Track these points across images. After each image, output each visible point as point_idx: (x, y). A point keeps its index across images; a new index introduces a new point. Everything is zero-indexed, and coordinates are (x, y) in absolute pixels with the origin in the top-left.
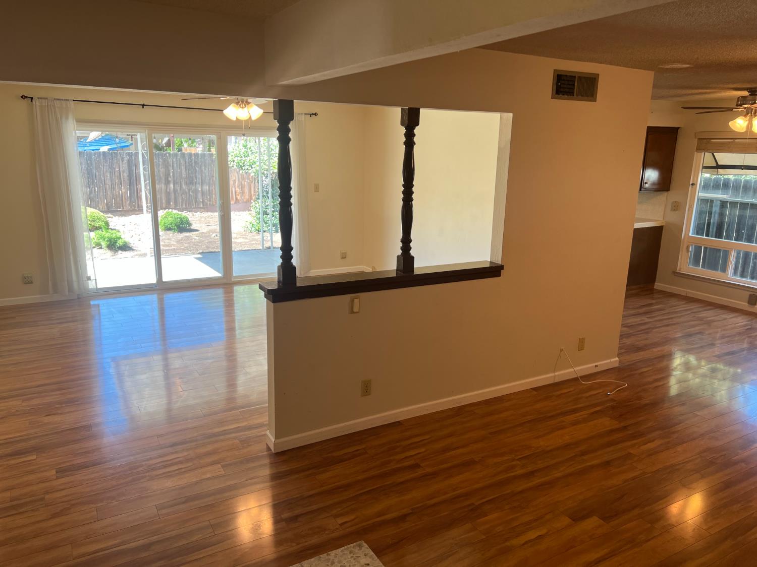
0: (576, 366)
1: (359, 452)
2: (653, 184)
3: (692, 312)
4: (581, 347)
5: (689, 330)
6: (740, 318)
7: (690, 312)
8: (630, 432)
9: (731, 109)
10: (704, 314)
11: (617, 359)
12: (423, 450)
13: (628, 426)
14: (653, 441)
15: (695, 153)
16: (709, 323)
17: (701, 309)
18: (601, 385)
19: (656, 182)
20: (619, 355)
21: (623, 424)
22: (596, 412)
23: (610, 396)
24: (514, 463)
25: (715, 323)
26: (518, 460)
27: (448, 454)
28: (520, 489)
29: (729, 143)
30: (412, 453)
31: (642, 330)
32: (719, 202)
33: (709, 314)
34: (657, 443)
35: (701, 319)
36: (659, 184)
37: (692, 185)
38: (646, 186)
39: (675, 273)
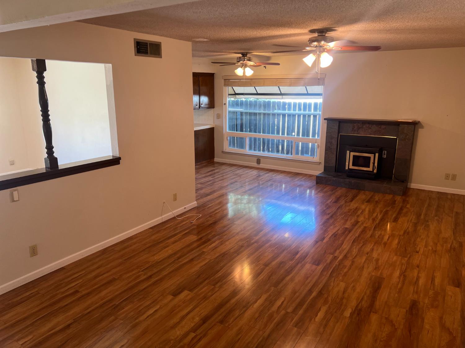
0: (173, 210)
1: (33, 294)
2: (206, 105)
3: (233, 172)
4: (175, 199)
5: (231, 181)
6: (254, 171)
7: (231, 172)
8: (203, 240)
9: (234, 64)
10: (238, 172)
11: (196, 202)
12: (81, 281)
13: (202, 237)
14: (215, 242)
15: (224, 87)
16: (240, 176)
17: (236, 169)
18: (188, 218)
19: (207, 103)
20: (196, 200)
21: (199, 237)
22: (186, 233)
23: (193, 223)
24: (140, 273)
25: (243, 176)
26: (141, 271)
27: (98, 279)
28: (144, 287)
29: (238, 81)
30: (73, 284)
31: (209, 185)
32: (240, 113)
33: (240, 171)
34: (217, 242)
35: (236, 175)
36: (209, 104)
37: (224, 104)
38: (202, 106)
39: (223, 152)
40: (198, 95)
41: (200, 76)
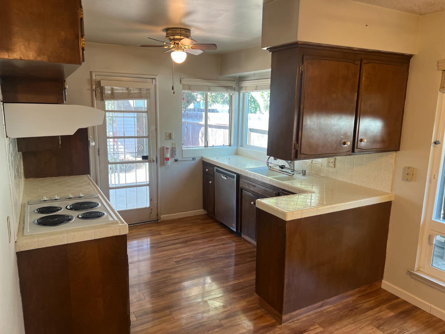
2: (374, 140)
15: (439, 93)
19: (379, 138)
36: (383, 141)
37: (435, 143)
38: (363, 144)
39: (411, 274)
40: (351, 114)
41: (364, 61)
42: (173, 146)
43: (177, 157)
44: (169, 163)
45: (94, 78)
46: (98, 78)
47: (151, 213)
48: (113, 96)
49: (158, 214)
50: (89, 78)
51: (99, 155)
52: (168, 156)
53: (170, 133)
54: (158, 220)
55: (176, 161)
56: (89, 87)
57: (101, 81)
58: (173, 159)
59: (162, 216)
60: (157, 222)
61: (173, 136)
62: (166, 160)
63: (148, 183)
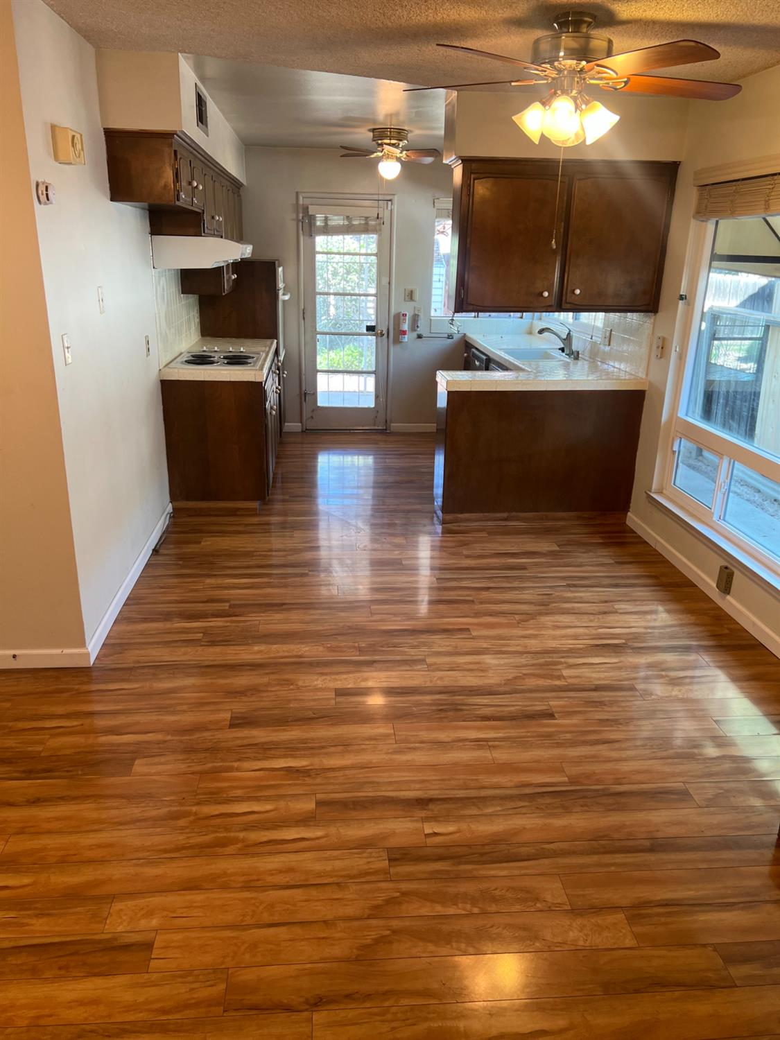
42: (417, 313)
43: (420, 331)
44: (406, 340)
45: (301, 202)
46: (307, 202)
47: (376, 417)
48: (327, 230)
49: (386, 421)
50: (295, 202)
51: (304, 318)
52: (406, 327)
53: (412, 291)
54: (386, 430)
55: (420, 337)
56: (294, 216)
57: (310, 206)
58: (415, 335)
59: (392, 424)
60: (385, 432)
61: (417, 296)
62: (401, 334)
63: (374, 369)
